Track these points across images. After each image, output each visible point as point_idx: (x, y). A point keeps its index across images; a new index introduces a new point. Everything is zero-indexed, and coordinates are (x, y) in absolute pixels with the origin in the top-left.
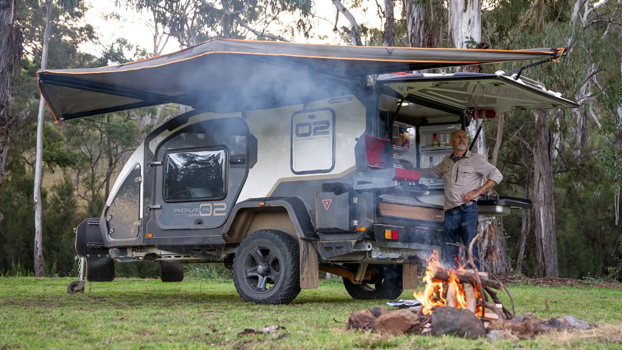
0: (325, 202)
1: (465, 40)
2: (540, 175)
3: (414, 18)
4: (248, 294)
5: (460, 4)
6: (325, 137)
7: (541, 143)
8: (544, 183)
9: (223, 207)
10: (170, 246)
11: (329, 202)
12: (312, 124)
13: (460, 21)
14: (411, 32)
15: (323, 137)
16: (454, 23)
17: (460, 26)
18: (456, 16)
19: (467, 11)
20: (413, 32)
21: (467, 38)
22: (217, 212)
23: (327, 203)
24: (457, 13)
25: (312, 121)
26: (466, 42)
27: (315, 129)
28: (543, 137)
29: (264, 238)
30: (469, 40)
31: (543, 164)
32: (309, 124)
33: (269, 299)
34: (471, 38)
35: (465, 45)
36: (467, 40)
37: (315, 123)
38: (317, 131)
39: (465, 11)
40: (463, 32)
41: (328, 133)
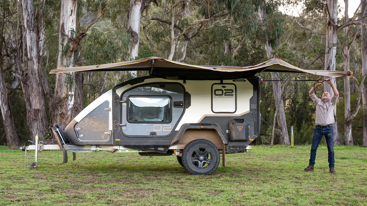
0: (239, 128)
1: (70, 29)
2: (78, 95)
3: (29, 12)
4: (195, 171)
5: (69, 12)
6: (231, 97)
7: (79, 80)
8: (81, 99)
9: (169, 127)
10: (133, 146)
11: (241, 128)
12: (224, 90)
13: (68, 20)
14: (27, 19)
15: (230, 97)
16: (65, 20)
17: (68, 22)
18: (66, 17)
19: (72, 16)
20: (28, 19)
21: (71, 28)
22: (165, 129)
23: (240, 128)
24: (67, 15)
25: (223, 89)
26: (70, 30)
27: (226, 93)
28: (80, 77)
29: (203, 143)
30: (72, 30)
31: (80, 89)
32: (222, 90)
33: (208, 172)
34: (73, 29)
35: (70, 32)
36: (71, 30)
37: (225, 90)
38: (226, 94)
39: (71, 15)
40: (70, 25)
41: (232, 95)
